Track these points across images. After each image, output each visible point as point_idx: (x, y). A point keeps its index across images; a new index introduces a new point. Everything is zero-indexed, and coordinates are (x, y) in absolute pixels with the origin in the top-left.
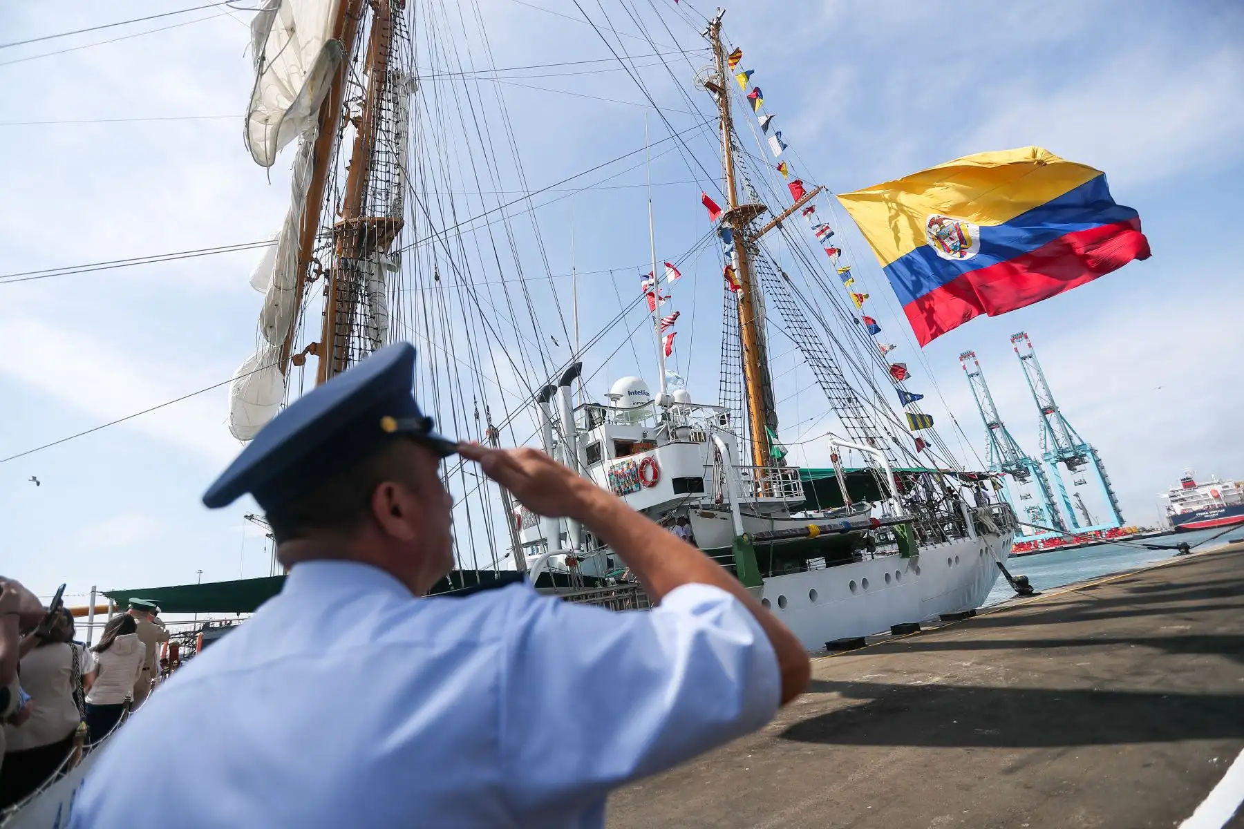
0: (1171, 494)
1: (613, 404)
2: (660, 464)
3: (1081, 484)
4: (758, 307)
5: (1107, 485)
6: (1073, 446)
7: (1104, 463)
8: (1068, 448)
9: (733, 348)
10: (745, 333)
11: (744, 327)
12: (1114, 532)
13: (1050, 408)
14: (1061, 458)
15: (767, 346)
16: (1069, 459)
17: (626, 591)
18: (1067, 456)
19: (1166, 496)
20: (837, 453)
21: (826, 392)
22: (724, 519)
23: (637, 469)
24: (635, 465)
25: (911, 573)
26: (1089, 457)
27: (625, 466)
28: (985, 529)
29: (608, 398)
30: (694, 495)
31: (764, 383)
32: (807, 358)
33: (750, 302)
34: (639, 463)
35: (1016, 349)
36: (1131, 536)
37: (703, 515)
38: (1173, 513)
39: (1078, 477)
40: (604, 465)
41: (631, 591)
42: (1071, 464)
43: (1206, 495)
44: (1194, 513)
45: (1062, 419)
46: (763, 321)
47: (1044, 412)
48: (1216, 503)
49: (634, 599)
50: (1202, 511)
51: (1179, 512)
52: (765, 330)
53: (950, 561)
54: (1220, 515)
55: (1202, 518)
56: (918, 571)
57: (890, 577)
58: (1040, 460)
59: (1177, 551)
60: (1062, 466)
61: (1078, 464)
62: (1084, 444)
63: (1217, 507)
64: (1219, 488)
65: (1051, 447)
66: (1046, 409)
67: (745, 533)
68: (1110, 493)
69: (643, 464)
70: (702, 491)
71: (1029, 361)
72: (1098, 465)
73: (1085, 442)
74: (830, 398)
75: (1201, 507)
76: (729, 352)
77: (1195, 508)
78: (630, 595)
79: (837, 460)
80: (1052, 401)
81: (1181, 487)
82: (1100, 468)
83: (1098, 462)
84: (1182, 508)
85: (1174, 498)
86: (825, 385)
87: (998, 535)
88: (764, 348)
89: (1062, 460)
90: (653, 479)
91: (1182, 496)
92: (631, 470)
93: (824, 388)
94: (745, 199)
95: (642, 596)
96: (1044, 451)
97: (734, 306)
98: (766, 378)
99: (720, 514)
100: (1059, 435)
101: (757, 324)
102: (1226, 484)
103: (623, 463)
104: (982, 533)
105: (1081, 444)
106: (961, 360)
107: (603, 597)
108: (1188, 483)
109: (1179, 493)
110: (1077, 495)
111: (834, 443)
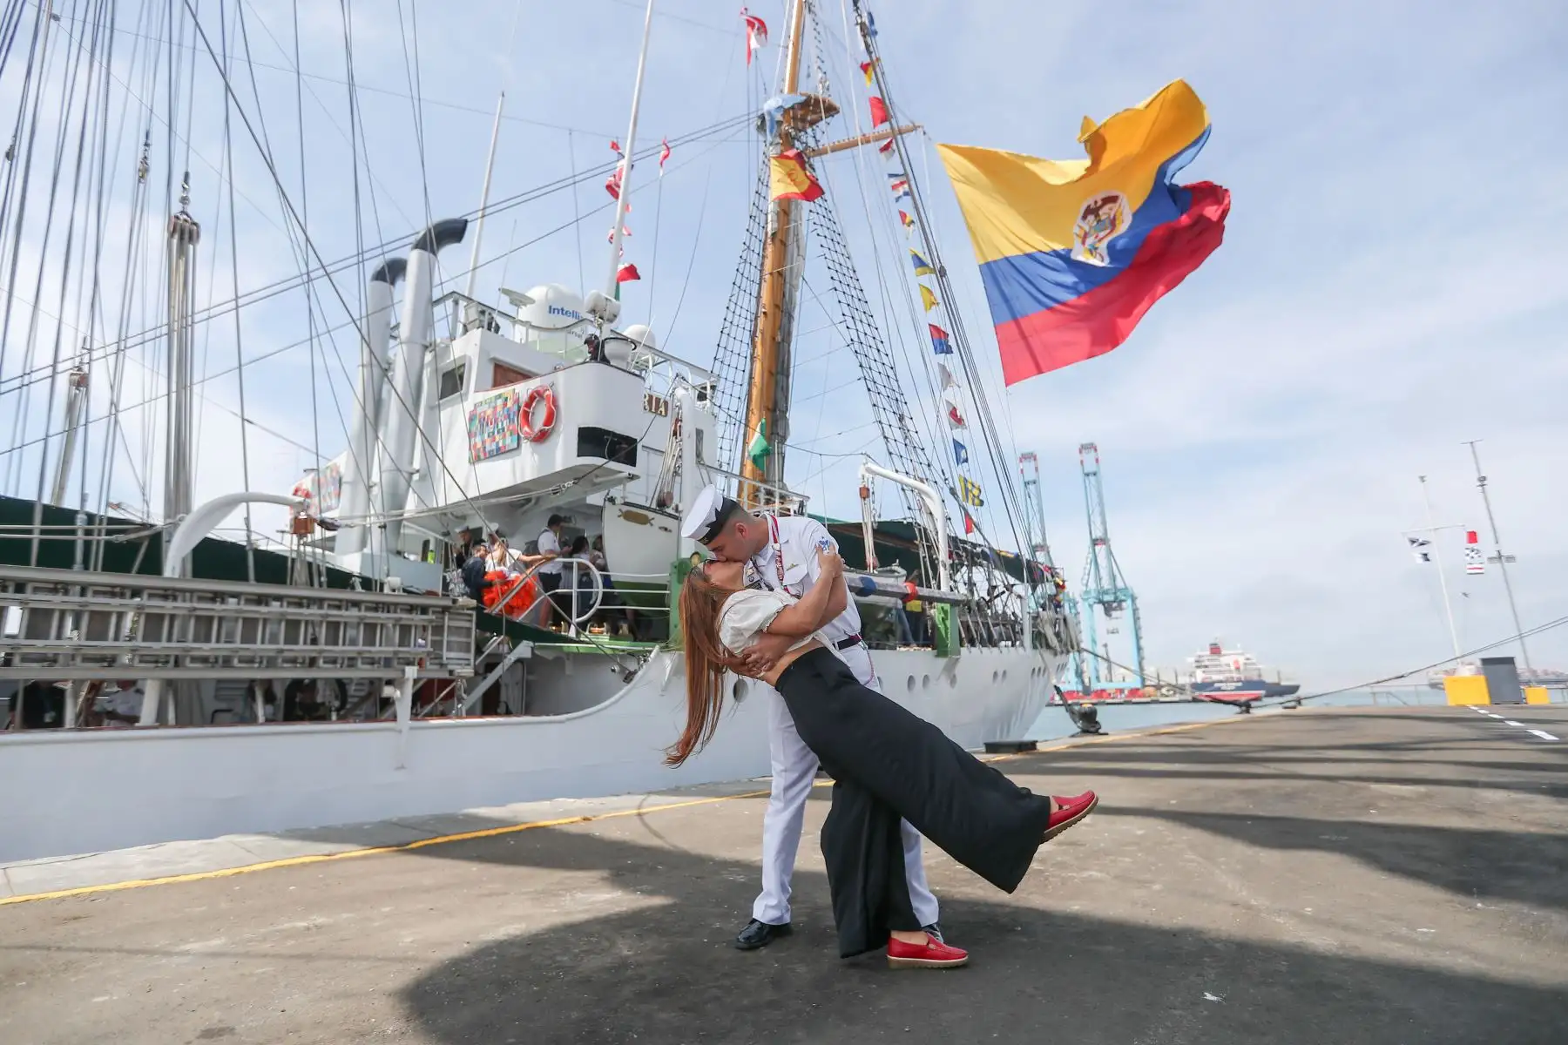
0: (1197, 659)
1: (511, 310)
2: (562, 403)
3: (1113, 633)
4: (795, 255)
5: (1138, 638)
6: (1115, 587)
7: (1141, 613)
8: (1109, 589)
9: (744, 314)
10: (766, 287)
11: (767, 277)
12: (1134, 692)
13: (1101, 540)
14: (1099, 599)
15: (796, 315)
16: (1108, 602)
17: (424, 610)
18: (1107, 598)
19: (1191, 660)
20: (870, 487)
21: (870, 395)
22: (666, 529)
23: (519, 407)
24: (517, 401)
25: (944, 682)
26: (1127, 604)
27: (500, 402)
28: (1043, 641)
29: (506, 299)
30: (613, 465)
31: (779, 369)
32: (852, 340)
33: (784, 244)
34: (524, 398)
35: (1082, 462)
36: (1148, 700)
37: (628, 516)
38: (1193, 680)
39: (1112, 624)
40: (465, 404)
41: (434, 612)
42: (1108, 609)
43: (1228, 665)
44: (1212, 684)
45: (1110, 553)
46: (797, 278)
47: (1095, 542)
48: (1235, 675)
49: (438, 630)
50: (1221, 682)
51: (1199, 680)
52: (798, 294)
53: (995, 674)
54: (1238, 689)
55: (1219, 689)
56: (953, 681)
57: (914, 683)
58: (1078, 599)
59: (1237, 709)
60: (1099, 608)
61: (1115, 609)
62: (1126, 588)
63: (1235, 680)
64: (1242, 660)
65: (1092, 586)
66: (1097, 540)
67: (696, 553)
68: (1139, 649)
69: (532, 398)
70: (634, 464)
71: (1092, 478)
72: (1134, 614)
73: (1128, 585)
74: (874, 405)
75: (1221, 677)
76: (737, 317)
77: (1215, 677)
78: (431, 621)
79: (868, 496)
80: (1106, 530)
81: (1208, 653)
82: (1136, 619)
83: (1135, 610)
84: (1204, 675)
85: (1199, 664)
86: (871, 385)
87: (1056, 654)
88: (790, 317)
89: (1101, 602)
90: (546, 425)
91: (1207, 663)
92: (509, 409)
93: (869, 390)
94: (812, 87)
95: (461, 628)
96: (1084, 589)
97: (757, 247)
98: (785, 365)
99: (660, 520)
100: (1104, 573)
101: (787, 280)
102: (1248, 656)
103: (500, 396)
104: (1038, 645)
105: (1123, 587)
106: (1021, 461)
107: (363, 613)
108: (1215, 650)
109: (1205, 658)
110: (1105, 646)
111: (869, 470)
